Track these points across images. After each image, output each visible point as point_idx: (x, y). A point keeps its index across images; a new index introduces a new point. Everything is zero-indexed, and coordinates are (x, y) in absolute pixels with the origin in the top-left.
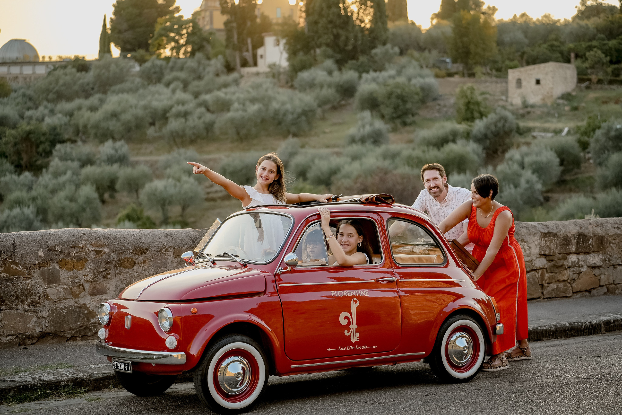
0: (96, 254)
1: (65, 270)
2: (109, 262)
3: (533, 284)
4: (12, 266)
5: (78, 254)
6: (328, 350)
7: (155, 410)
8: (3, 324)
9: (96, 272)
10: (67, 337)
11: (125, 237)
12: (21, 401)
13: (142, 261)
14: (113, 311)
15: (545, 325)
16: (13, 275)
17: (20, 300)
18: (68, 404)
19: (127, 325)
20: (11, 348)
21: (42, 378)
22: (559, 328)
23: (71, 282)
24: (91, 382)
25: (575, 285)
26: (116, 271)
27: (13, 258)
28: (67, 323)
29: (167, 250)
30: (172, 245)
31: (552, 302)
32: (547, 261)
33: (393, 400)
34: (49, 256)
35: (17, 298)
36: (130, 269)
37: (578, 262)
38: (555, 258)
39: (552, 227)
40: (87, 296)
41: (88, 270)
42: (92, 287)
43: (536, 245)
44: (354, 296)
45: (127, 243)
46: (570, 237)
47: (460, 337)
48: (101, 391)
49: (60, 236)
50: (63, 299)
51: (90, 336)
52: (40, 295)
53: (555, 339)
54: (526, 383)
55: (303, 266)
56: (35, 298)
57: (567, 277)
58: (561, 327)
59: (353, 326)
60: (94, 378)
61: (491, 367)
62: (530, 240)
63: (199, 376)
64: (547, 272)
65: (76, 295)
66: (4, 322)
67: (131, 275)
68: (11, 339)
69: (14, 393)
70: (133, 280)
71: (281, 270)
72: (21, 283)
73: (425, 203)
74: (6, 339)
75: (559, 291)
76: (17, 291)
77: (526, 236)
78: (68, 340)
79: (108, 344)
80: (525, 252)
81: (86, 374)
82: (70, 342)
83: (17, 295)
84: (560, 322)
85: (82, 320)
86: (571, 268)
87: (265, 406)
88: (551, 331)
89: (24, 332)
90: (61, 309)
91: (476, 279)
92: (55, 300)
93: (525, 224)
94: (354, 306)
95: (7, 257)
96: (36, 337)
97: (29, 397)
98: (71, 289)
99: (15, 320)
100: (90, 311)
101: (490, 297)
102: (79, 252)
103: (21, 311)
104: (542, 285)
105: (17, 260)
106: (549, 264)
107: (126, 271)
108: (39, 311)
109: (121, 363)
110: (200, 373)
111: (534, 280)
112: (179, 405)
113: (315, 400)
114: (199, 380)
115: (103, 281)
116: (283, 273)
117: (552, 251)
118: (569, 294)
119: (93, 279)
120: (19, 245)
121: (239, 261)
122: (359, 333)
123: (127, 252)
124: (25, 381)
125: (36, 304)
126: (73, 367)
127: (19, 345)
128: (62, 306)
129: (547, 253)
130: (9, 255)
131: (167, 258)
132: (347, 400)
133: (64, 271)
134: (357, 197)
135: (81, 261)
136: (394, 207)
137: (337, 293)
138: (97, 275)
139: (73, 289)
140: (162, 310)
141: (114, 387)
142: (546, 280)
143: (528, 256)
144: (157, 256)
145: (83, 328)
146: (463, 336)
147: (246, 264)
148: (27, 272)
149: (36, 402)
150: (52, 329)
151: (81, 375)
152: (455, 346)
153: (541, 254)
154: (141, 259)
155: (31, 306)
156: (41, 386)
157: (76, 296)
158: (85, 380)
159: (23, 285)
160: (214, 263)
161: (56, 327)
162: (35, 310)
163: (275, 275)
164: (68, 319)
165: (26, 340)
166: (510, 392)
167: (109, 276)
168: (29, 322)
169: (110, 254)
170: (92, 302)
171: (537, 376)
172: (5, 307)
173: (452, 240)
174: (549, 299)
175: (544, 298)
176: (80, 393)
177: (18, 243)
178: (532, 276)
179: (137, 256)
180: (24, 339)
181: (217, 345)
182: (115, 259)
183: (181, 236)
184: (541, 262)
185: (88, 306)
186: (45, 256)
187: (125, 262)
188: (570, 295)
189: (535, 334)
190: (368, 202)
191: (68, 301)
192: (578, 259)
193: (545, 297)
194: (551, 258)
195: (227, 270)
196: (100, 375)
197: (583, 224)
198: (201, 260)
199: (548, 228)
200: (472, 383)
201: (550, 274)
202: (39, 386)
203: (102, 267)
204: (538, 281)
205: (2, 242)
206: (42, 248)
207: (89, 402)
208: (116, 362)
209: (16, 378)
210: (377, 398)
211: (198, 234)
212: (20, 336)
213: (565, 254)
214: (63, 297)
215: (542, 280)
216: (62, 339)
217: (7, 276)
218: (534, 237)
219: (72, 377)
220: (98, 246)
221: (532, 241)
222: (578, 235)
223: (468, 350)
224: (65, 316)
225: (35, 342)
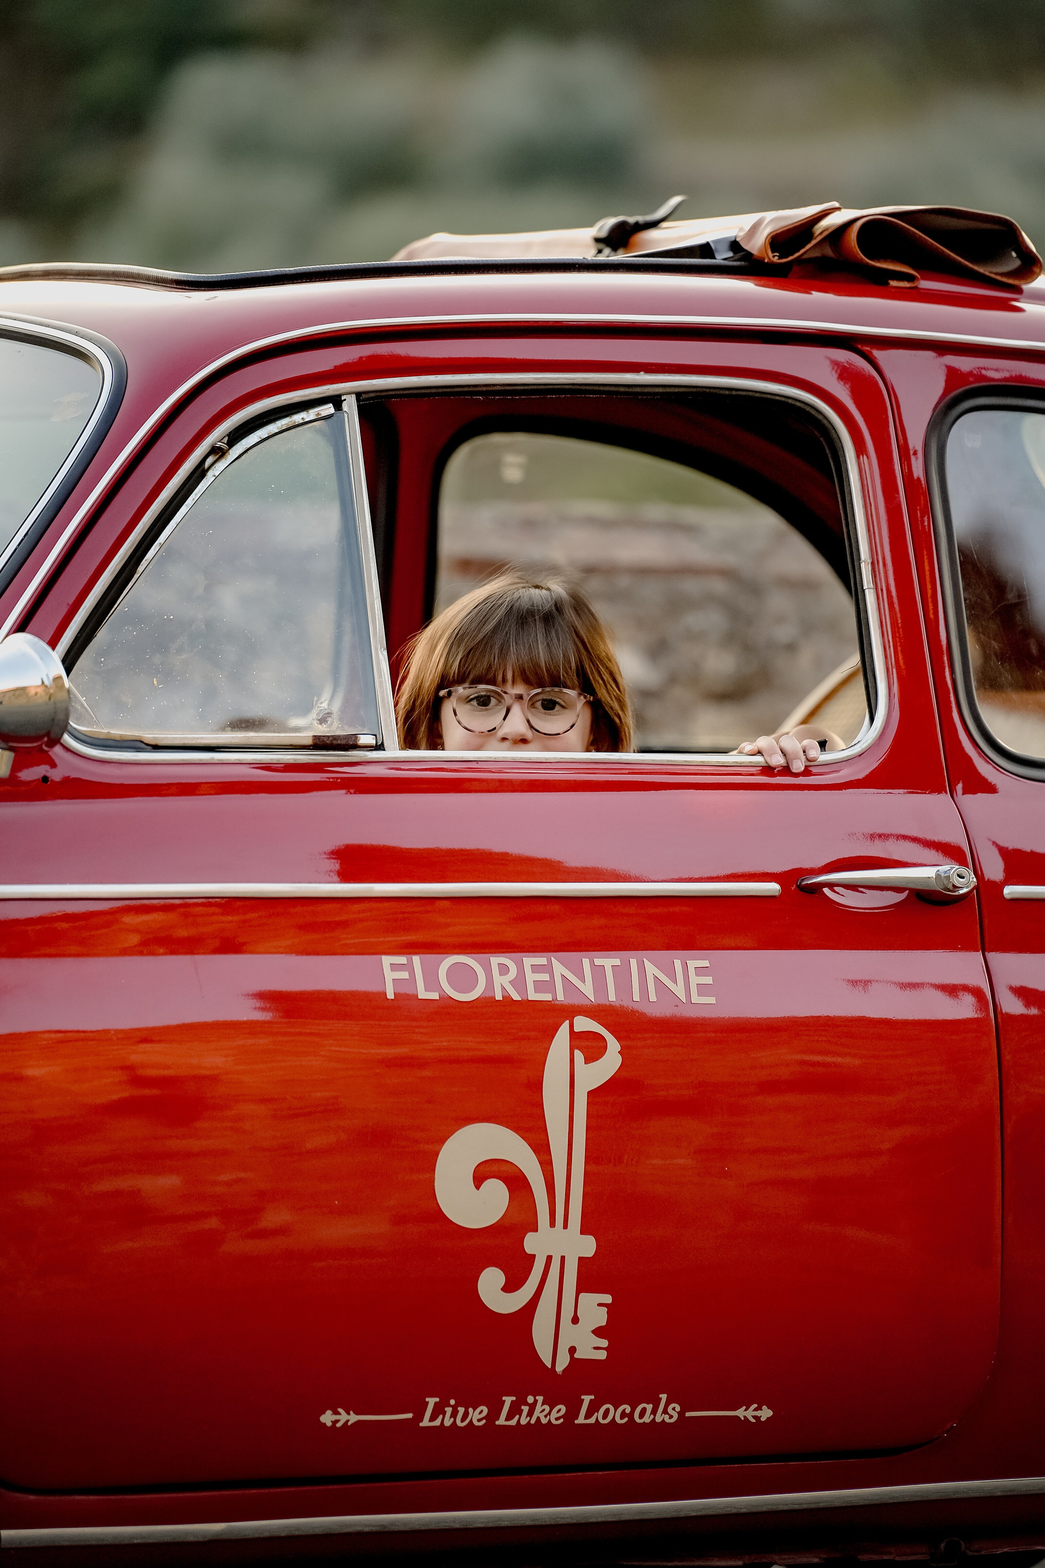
6: (327, 1418)
44: (575, 1004)
59: (561, 1242)
94: (573, 1080)
136: (1031, 308)
137: (431, 975)
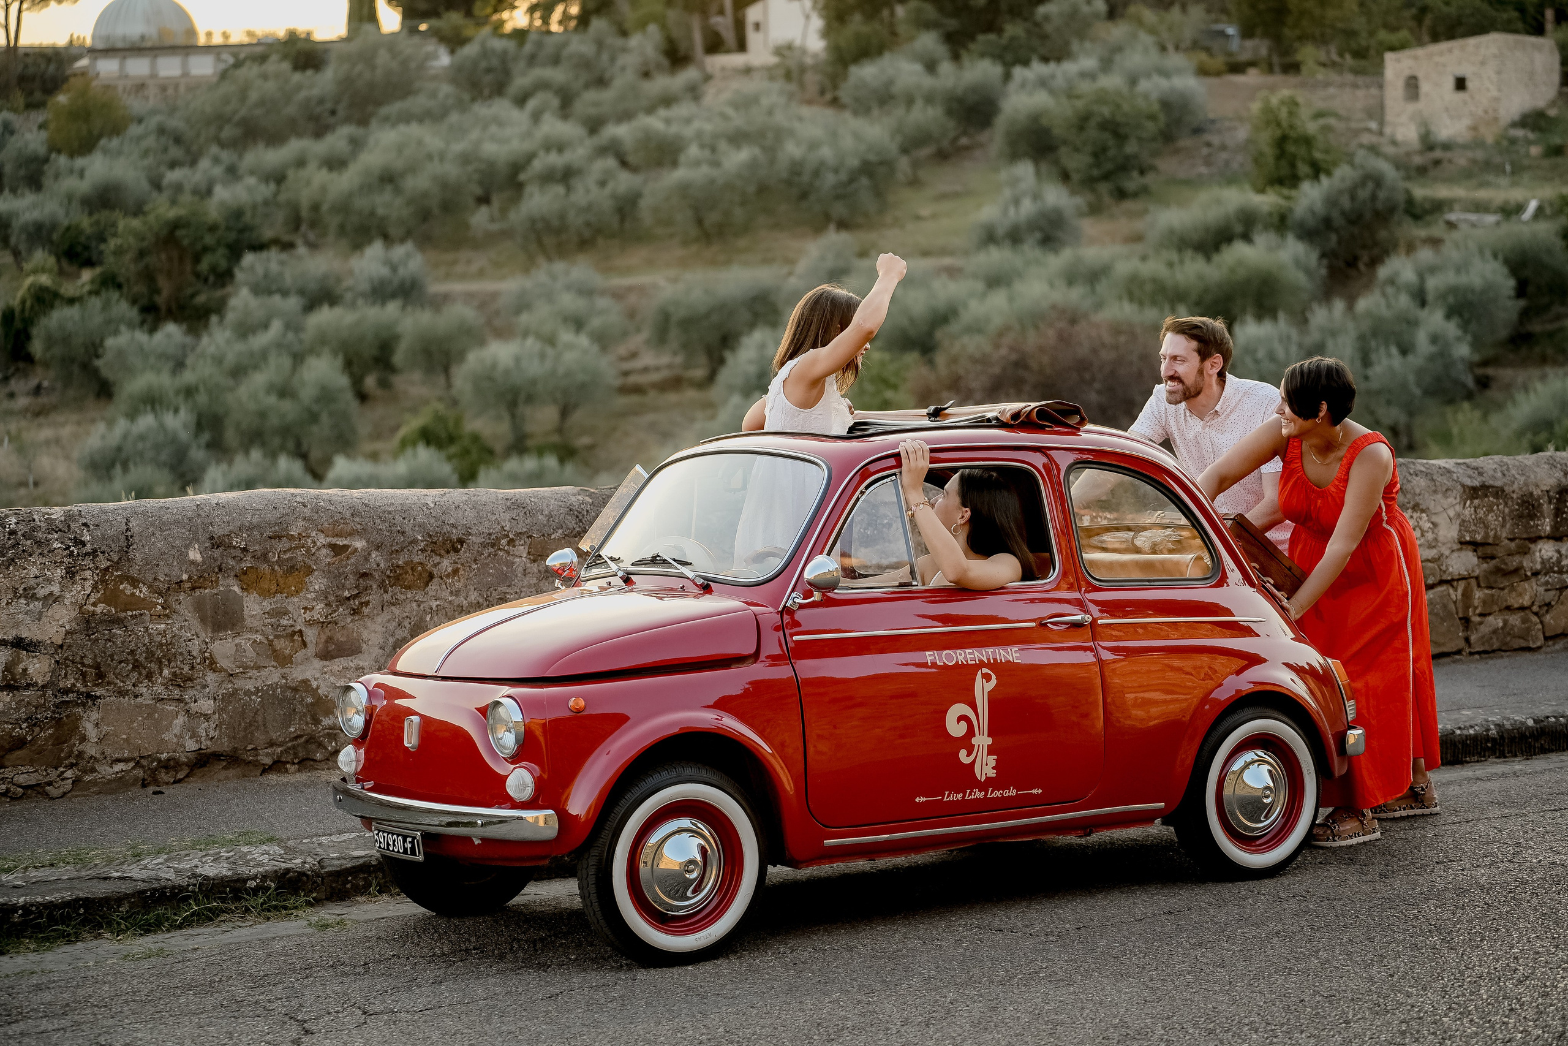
0: (332, 554)
1: (255, 595)
2: (365, 573)
3: (1441, 618)
4: (121, 587)
5: (288, 555)
6: (917, 800)
7: (482, 952)
8: (103, 733)
9: (333, 599)
10: (264, 764)
11: (406, 511)
12: (148, 929)
13: (450, 569)
14: (374, 703)
15: (1472, 723)
16: (125, 611)
17: (144, 672)
18: (265, 936)
19: (411, 739)
20: (124, 792)
21: (200, 871)
22: (1508, 730)
23: (272, 626)
24: (323, 879)
25: (1552, 618)
26: (385, 596)
27: (124, 565)
28: (263, 728)
29: (511, 542)
30: (525, 530)
31: (1491, 662)
32: (1479, 558)
33: (1082, 925)
34: (216, 560)
35: (137, 667)
36: (420, 592)
37: (1559, 561)
38: (1500, 552)
39: (1491, 473)
40: (313, 659)
41: (313, 595)
42: (323, 638)
43: (1451, 519)
44: (982, 664)
45: (410, 526)
46: (1539, 496)
47: (1253, 762)
48: (348, 903)
49: (243, 511)
50: (252, 668)
51: (320, 762)
52: (194, 658)
54: (1421, 878)
55: (852, 588)
56: (182, 666)
57: (1531, 597)
58: (1513, 730)
59: (982, 740)
60: (330, 869)
61: (1334, 836)
62: (1435, 506)
63: (592, 868)
64: (1479, 586)
65: (285, 658)
66: (105, 729)
67: (422, 607)
68: (122, 771)
69: (131, 908)
70: (428, 619)
71: (797, 600)
72: (147, 628)
73: (1164, 420)
74: (110, 770)
75: (1509, 634)
76: (137, 650)
77: (1427, 495)
78: (266, 770)
79: (363, 788)
80: (1423, 535)
81: (309, 860)
82: (270, 777)
83: (136, 660)
84: (1511, 716)
85: (301, 719)
86: (1540, 577)
87: (759, 942)
88: (1488, 739)
89: (155, 751)
90: (248, 693)
91: (1294, 615)
92: (232, 670)
93: (1423, 465)
94: (983, 688)
95: (108, 563)
96: (184, 763)
97: (168, 919)
98: (270, 643)
99: (132, 722)
100: (320, 698)
101: (1329, 661)
102: (290, 549)
103: (146, 700)
104: (1466, 621)
105: (134, 572)
106: (1485, 565)
107: (409, 596)
108: (191, 698)
109: (395, 836)
110: (593, 860)
111: (1445, 606)
112: (542, 940)
113: (885, 926)
114: (591, 876)
115: (351, 621)
116: (802, 607)
117: (1492, 533)
118: (1534, 642)
119: (326, 617)
120: (140, 534)
121: (691, 575)
123: (410, 548)
124: (156, 879)
125: (183, 682)
126: (279, 841)
127: (144, 786)
128: (250, 686)
129: (1478, 538)
130: (116, 559)
131: (513, 563)
132: (966, 925)
133: (252, 599)
134: (991, 410)
135: (297, 573)
136: (1084, 435)
137: (940, 657)
138: (337, 606)
139: (276, 642)
140: (497, 704)
141: (380, 892)
142: (1476, 608)
143: (1431, 547)
144: (486, 558)
145: (303, 740)
146: (1262, 761)
147: (708, 585)
148: (160, 601)
149: (185, 931)
150: (225, 745)
151: (298, 861)
152: (1242, 785)
153: (1463, 540)
154: (446, 565)
155: (170, 687)
156: (197, 890)
157: (283, 661)
158: (307, 876)
159: (150, 635)
160: (627, 580)
161: (234, 738)
162: (181, 696)
163: (781, 613)
164: (265, 718)
165: (160, 772)
166: (1381, 905)
167: (366, 610)
168: (167, 728)
169: (369, 554)
170: (324, 675)
171: (1451, 861)
172: (108, 690)
173: (1232, 517)
174: (1484, 656)
175: (1471, 654)
176: (296, 908)
177: (136, 530)
178: (1441, 597)
179: (437, 559)
180: (156, 769)
181: (637, 792)
182: (382, 565)
183: (548, 506)
184: (1463, 563)
185: (315, 686)
186: (204, 562)
187: (407, 573)
188: (1539, 644)
189: (1447, 748)
190: (1019, 422)
191: (264, 672)
192: (1558, 552)
193: (1473, 651)
194: (1489, 550)
195: (661, 598)
196: (344, 862)
198: (595, 571)
199: (1480, 474)
200: (1285, 880)
201: (1487, 591)
202: (192, 892)
203: (348, 587)
204: (1456, 609)
205: (97, 526)
206: (198, 541)
207: (319, 930)
208: (384, 832)
209: (135, 871)
210: (1043, 921)
211: (590, 501)
212: (144, 762)
213: (1525, 539)
214: (252, 665)
215: (1467, 607)
216: (251, 767)
217: (110, 611)
218: (1447, 498)
219: (275, 868)
220: (338, 535)
221: (1439, 509)
222: (1558, 493)
223: (1273, 795)
224: (258, 710)
225: (182, 777)
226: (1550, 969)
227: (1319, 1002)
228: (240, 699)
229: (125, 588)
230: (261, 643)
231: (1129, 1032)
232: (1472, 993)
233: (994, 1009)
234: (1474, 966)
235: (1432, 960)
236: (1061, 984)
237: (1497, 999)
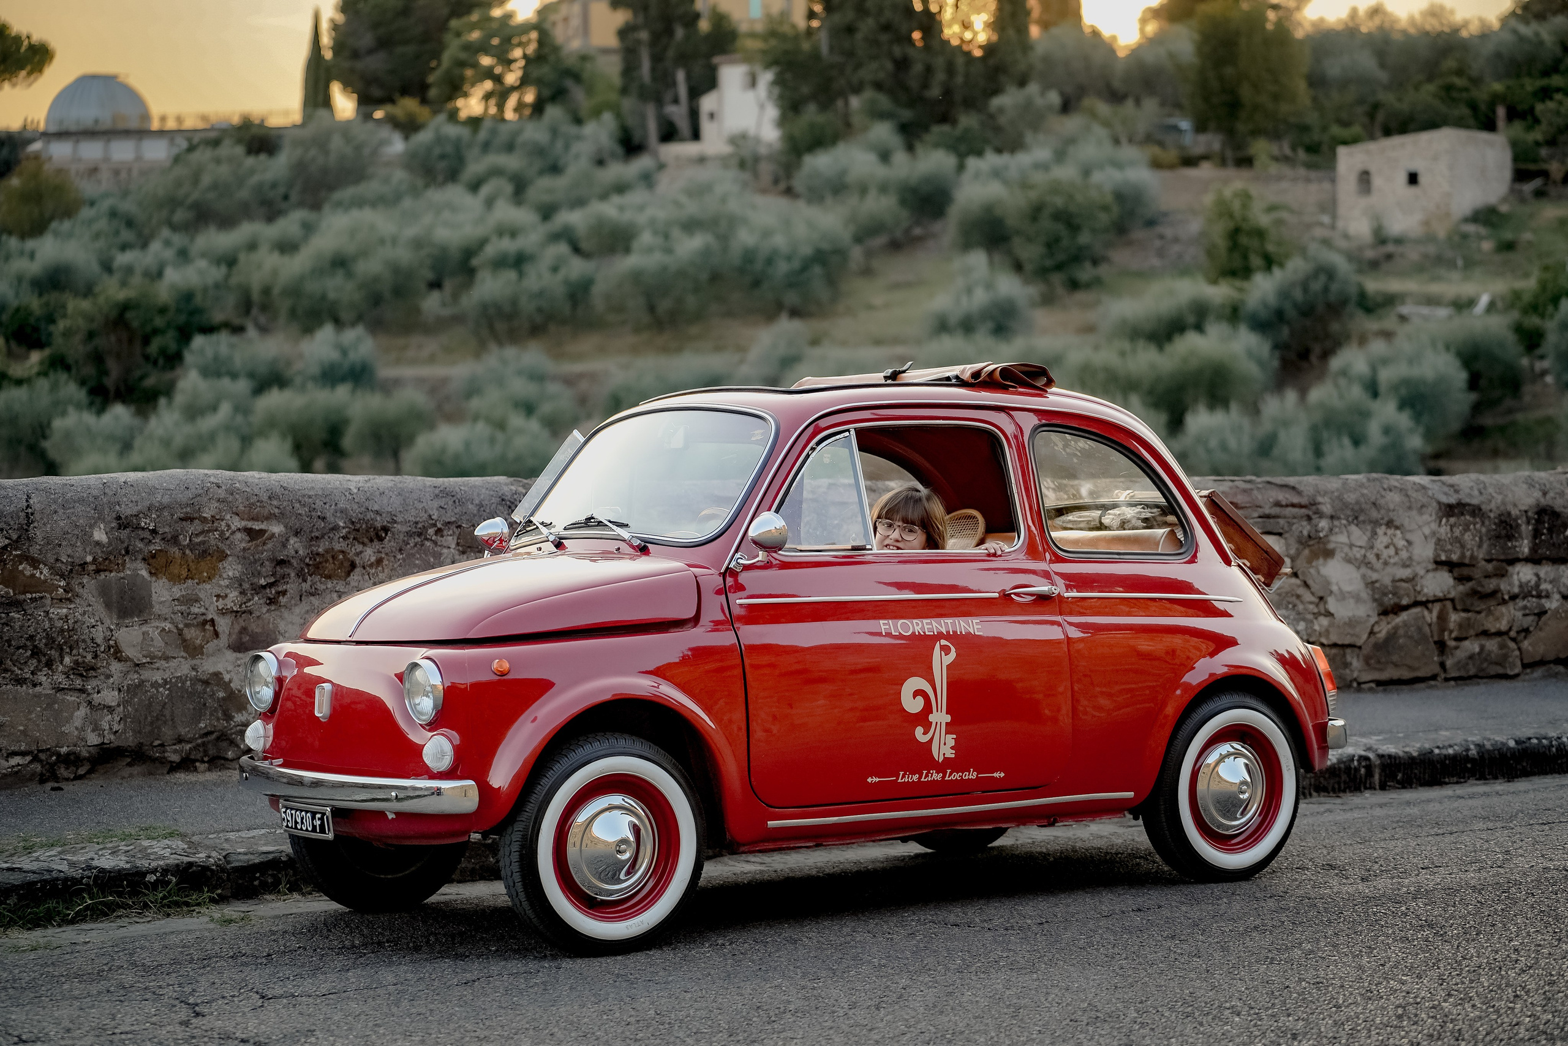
0: (248, 538)
1: (164, 580)
2: (282, 560)
3: (1416, 641)
4: (21, 568)
5: (200, 539)
6: (869, 780)
7: (396, 945)
9: (248, 587)
10: (171, 762)
11: (327, 495)
12: (37, 922)
13: (373, 559)
14: (284, 674)
15: (1452, 742)
16: (24, 593)
17: (44, 659)
18: (163, 931)
19: (322, 709)
20: (20, 788)
21: (95, 863)
22: (1488, 751)
23: (182, 614)
24: (229, 874)
25: (1530, 644)
26: (304, 585)
27: (24, 544)
28: (170, 723)
29: (439, 531)
30: (453, 519)
31: (1467, 689)
32: (1455, 579)
33: (1044, 920)
34: (122, 542)
35: (37, 654)
36: (341, 582)
37: (1537, 585)
38: (1477, 574)
39: (1467, 491)
40: (225, 651)
41: (227, 582)
42: (237, 628)
43: (1426, 537)
44: (940, 636)
45: (332, 511)
46: (1517, 516)
47: (1229, 755)
48: (255, 900)
49: (152, 490)
50: (160, 658)
51: (232, 760)
52: (98, 645)
53: (1478, 782)
55: (801, 551)
56: (85, 654)
57: (1508, 622)
58: (1494, 750)
59: (940, 717)
60: (237, 864)
62: (1410, 523)
63: (515, 847)
64: (1455, 609)
65: (195, 648)
68: (19, 765)
69: (19, 900)
71: (741, 561)
72: (47, 613)
74: (6, 764)
75: (1486, 660)
76: (36, 636)
77: (1401, 511)
78: (174, 768)
79: (272, 764)
80: (1397, 553)
81: (214, 854)
82: (178, 775)
83: (36, 647)
84: (1492, 737)
85: (211, 714)
86: (1517, 601)
87: (695, 935)
88: (1467, 759)
89: (54, 745)
90: (155, 685)
92: (139, 660)
93: (1397, 480)
94: (941, 661)
95: (7, 542)
96: (85, 759)
97: (59, 913)
98: (180, 633)
99: (30, 712)
100: (232, 692)
101: (1310, 647)
102: (202, 532)
103: (45, 689)
104: (1441, 646)
105: (34, 551)
106: (1461, 588)
107: (329, 586)
109: (303, 813)
110: (516, 837)
111: (1420, 629)
114: (515, 857)
115: (268, 611)
116: (747, 568)
117: (1468, 554)
119: (240, 606)
120: (42, 511)
121: (627, 536)
122: (955, 736)
123: (331, 535)
124: (48, 871)
125: (86, 671)
126: (183, 836)
127: (42, 781)
128: (157, 677)
129: (1455, 557)
130: (15, 537)
131: (441, 554)
132: (919, 920)
133: (161, 584)
134: (952, 371)
135: (209, 558)
136: (1051, 397)
137: (895, 626)
138: (252, 594)
139: (186, 631)
140: (415, 666)
141: (290, 890)
142: (1451, 632)
143: (1405, 566)
144: (412, 548)
145: (214, 736)
146: (1237, 754)
147: (645, 546)
148: (62, 583)
149: (76, 926)
150: (129, 740)
151: (203, 855)
152: (1217, 779)
153: (1438, 560)
154: (369, 554)
155: (72, 677)
156: (91, 883)
157: (194, 651)
158: (212, 871)
159: (50, 619)
160: (559, 545)
161: (140, 732)
162: (83, 685)
163: (724, 575)
164: (173, 712)
165: (59, 768)
166: (1366, 903)
167: (283, 600)
168: (68, 720)
169: (287, 540)
170: (237, 668)
171: (1436, 867)
172: (4, 677)
174: (1459, 682)
175: (1447, 680)
176: (199, 904)
177: (37, 507)
178: (1416, 619)
179: (360, 548)
180: (55, 763)
181: (566, 762)
182: (301, 552)
183: (479, 495)
184: (1439, 583)
185: (227, 680)
186: (110, 543)
187: (327, 561)
188: (1516, 671)
189: (1425, 767)
191: (173, 663)
192: (1537, 575)
193: (1448, 676)
194: (1466, 571)
195: (595, 561)
196: (252, 857)
197: (1551, 483)
198: (525, 539)
199: (1457, 491)
200: (1260, 882)
201: (1464, 615)
202: (86, 884)
203: (265, 574)
204: (1431, 632)
206: (103, 521)
207: (221, 925)
208: (292, 809)
209: (25, 863)
210: (1002, 917)
212: (42, 756)
213: (1502, 561)
214: (160, 654)
215: (1442, 630)
216: (157, 764)
217: (7, 593)
218: (1421, 514)
219: (176, 862)
220: (253, 519)
221: (1414, 526)
222: (1537, 513)
223: (1250, 791)
224: (165, 703)
225: (83, 773)
226: (1555, 960)
227: (1305, 988)
228: (146, 691)
229: (24, 568)
230: (169, 631)
231: (1099, 1014)
232: (1471, 981)
233: (950, 994)
234: (1472, 956)
235: (1424, 952)
236: (1024, 971)
237: (1499, 987)
